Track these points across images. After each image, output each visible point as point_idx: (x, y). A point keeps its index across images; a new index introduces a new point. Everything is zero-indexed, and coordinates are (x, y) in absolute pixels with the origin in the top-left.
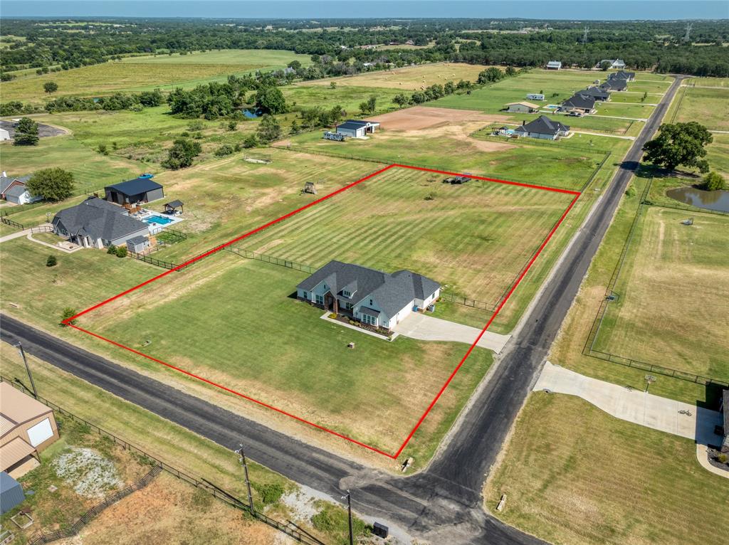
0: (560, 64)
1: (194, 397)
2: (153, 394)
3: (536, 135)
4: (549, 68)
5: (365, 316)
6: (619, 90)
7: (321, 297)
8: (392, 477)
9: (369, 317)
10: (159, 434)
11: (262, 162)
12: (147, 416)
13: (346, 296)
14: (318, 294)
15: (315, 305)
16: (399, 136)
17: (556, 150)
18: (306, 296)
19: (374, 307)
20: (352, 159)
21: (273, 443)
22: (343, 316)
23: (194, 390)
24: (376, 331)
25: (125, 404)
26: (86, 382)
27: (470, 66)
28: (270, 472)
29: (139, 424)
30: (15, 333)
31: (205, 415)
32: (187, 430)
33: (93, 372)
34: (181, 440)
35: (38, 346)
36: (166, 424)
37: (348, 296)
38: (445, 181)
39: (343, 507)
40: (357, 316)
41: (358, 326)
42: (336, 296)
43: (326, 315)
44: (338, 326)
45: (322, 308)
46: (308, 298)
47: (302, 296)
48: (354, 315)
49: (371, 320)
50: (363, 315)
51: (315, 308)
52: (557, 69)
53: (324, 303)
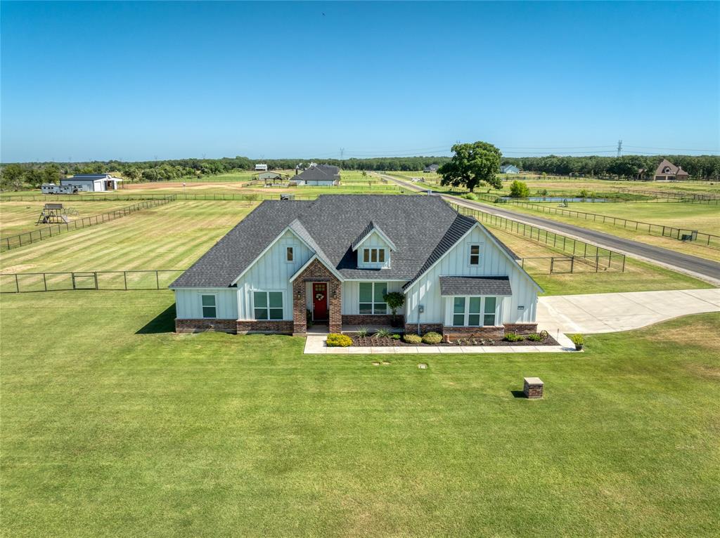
0: (266, 165)
4: (258, 170)
5: (459, 304)
7: (277, 297)
9: (475, 303)
13: (370, 264)
14: (261, 288)
15: (253, 328)
18: (209, 311)
19: (490, 264)
22: (370, 334)
24: (507, 341)
37: (376, 264)
40: (428, 318)
41: (443, 343)
42: (337, 274)
43: (315, 344)
44: (389, 358)
45: (288, 329)
46: (221, 314)
47: (198, 314)
48: (411, 318)
49: (482, 314)
50: (450, 300)
51: (255, 338)
52: (264, 170)
53: (288, 313)
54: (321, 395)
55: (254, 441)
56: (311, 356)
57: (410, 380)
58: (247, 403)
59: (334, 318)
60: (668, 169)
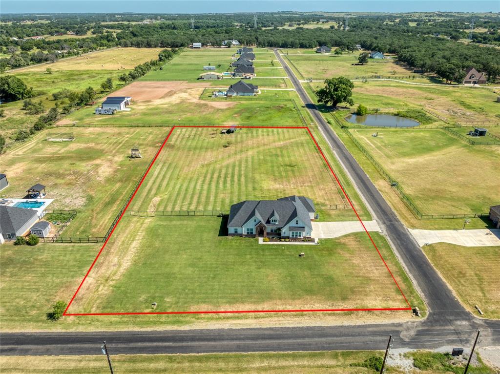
0: (200, 44)
1: (247, 329)
2: (215, 340)
3: (242, 94)
4: (195, 48)
5: (293, 233)
6: (252, 60)
7: (252, 230)
8: (420, 322)
9: (297, 233)
10: (257, 365)
11: (67, 139)
12: (231, 357)
13: (273, 223)
14: (248, 228)
15: (246, 236)
16: (151, 105)
17: (262, 102)
18: (236, 232)
19: (300, 225)
20: (138, 126)
21: (337, 334)
22: (273, 238)
23: (240, 324)
24: (303, 241)
25: (203, 357)
26: (145, 355)
27: (138, 49)
28: (359, 352)
29: (231, 365)
30: (13, 344)
31: (271, 337)
32: (273, 352)
33: (140, 345)
34: (277, 362)
35: (54, 345)
36: (253, 356)
37: (275, 223)
38: (222, 133)
39: (420, 351)
40: (286, 235)
41: (289, 241)
42: (266, 225)
43: (261, 241)
44: (277, 245)
45: (254, 236)
46: (239, 232)
47: (233, 232)
48: (282, 235)
49: (298, 235)
50: (291, 232)
51: (247, 238)
52: (200, 48)
53: (254, 233)
54: (263, 255)
55: (254, 264)
56: (260, 244)
57: (280, 251)
58: (250, 256)
59: (265, 234)
60: (474, 76)
